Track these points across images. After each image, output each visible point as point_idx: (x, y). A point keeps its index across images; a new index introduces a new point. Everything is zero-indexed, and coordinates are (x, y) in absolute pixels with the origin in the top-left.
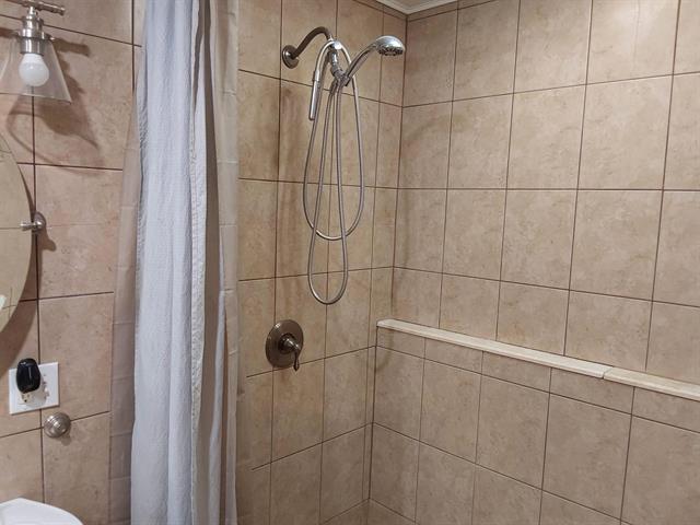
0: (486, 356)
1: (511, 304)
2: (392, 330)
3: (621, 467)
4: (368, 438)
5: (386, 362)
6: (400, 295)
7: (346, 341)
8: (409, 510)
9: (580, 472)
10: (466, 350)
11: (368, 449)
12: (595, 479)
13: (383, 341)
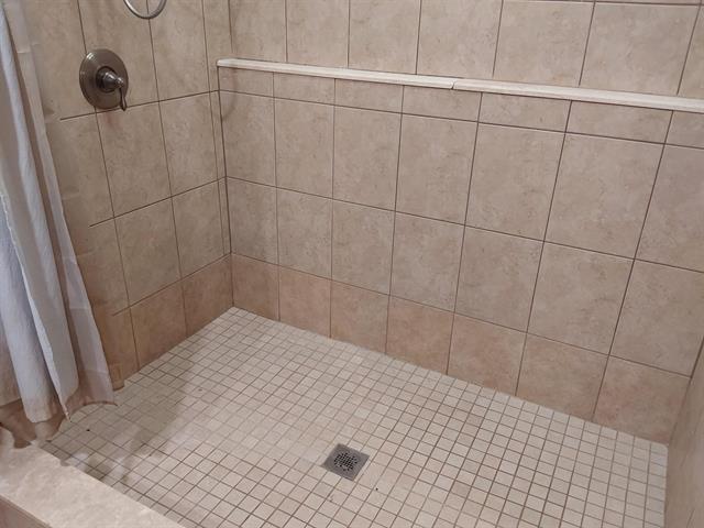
0: (339, 83)
1: (362, 22)
2: (234, 69)
3: (466, 176)
4: (223, 192)
5: (232, 107)
6: (240, 27)
7: (182, 81)
8: (271, 256)
9: (429, 187)
10: (317, 80)
11: (224, 204)
12: (443, 192)
13: (226, 84)
